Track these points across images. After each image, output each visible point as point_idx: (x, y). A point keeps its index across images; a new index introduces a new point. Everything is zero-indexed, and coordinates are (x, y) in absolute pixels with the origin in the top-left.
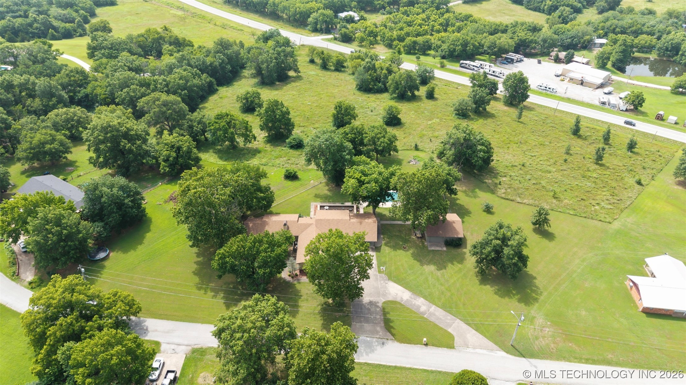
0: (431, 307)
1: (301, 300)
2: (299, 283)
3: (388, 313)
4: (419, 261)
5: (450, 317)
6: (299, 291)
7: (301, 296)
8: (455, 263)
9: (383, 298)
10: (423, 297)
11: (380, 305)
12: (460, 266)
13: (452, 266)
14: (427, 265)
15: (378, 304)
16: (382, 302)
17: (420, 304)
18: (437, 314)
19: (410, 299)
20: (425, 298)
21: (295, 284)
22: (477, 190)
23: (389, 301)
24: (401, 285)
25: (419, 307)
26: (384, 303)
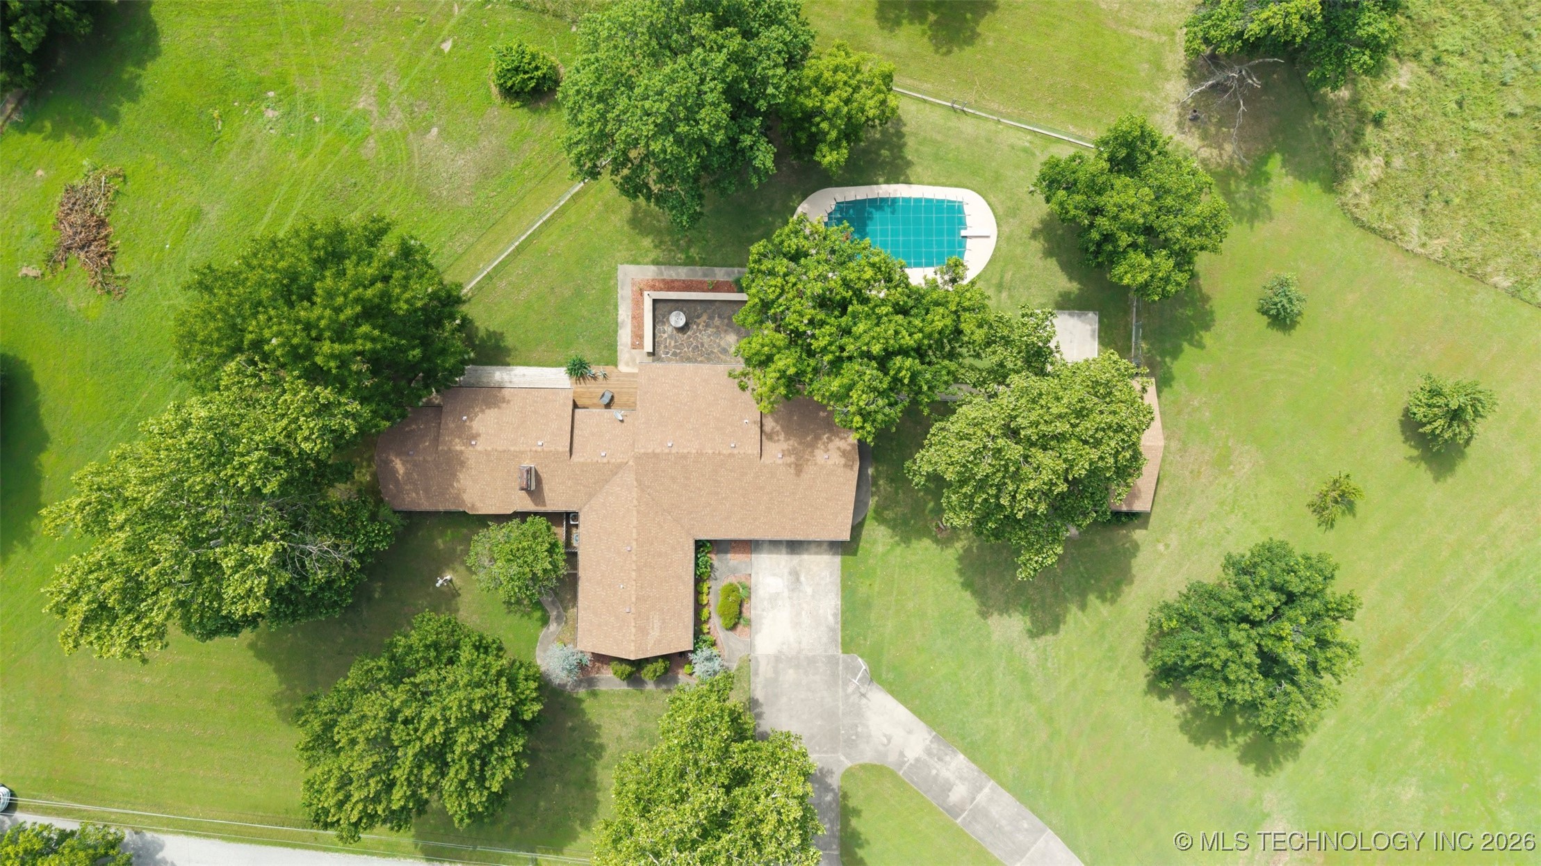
0: (981, 789)
1: (602, 762)
2: (594, 694)
3: (857, 812)
4: (980, 593)
5: (1029, 821)
6: (593, 731)
7: (602, 747)
8: (1092, 599)
9: (847, 756)
10: (965, 753)
11: (835, 781)
12: (1105, 610)
13: (1080, 613)
14: (1001, 614)
15: (829, 780)
16: (842, 770)
17: (952, 778)
18: (994, 811)
19: (925, 757)
20: (972, 752)
21: (580, 701)
22: (1275, 165)
23: (863, 767)
24: (904, 702)
25: (947, 788)
26: (849, 774)
